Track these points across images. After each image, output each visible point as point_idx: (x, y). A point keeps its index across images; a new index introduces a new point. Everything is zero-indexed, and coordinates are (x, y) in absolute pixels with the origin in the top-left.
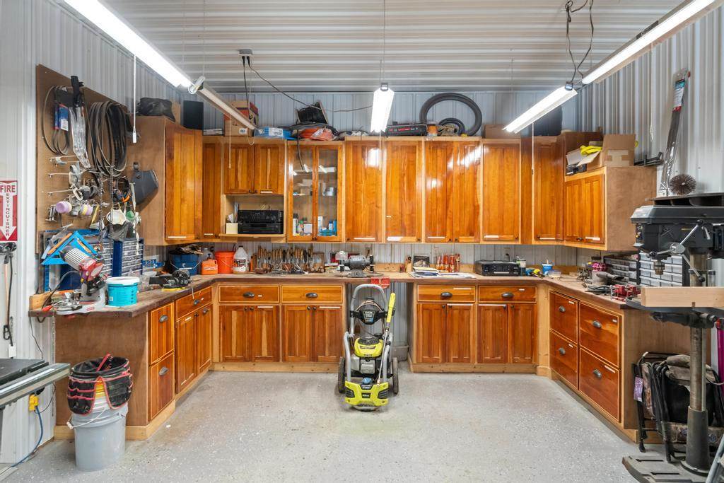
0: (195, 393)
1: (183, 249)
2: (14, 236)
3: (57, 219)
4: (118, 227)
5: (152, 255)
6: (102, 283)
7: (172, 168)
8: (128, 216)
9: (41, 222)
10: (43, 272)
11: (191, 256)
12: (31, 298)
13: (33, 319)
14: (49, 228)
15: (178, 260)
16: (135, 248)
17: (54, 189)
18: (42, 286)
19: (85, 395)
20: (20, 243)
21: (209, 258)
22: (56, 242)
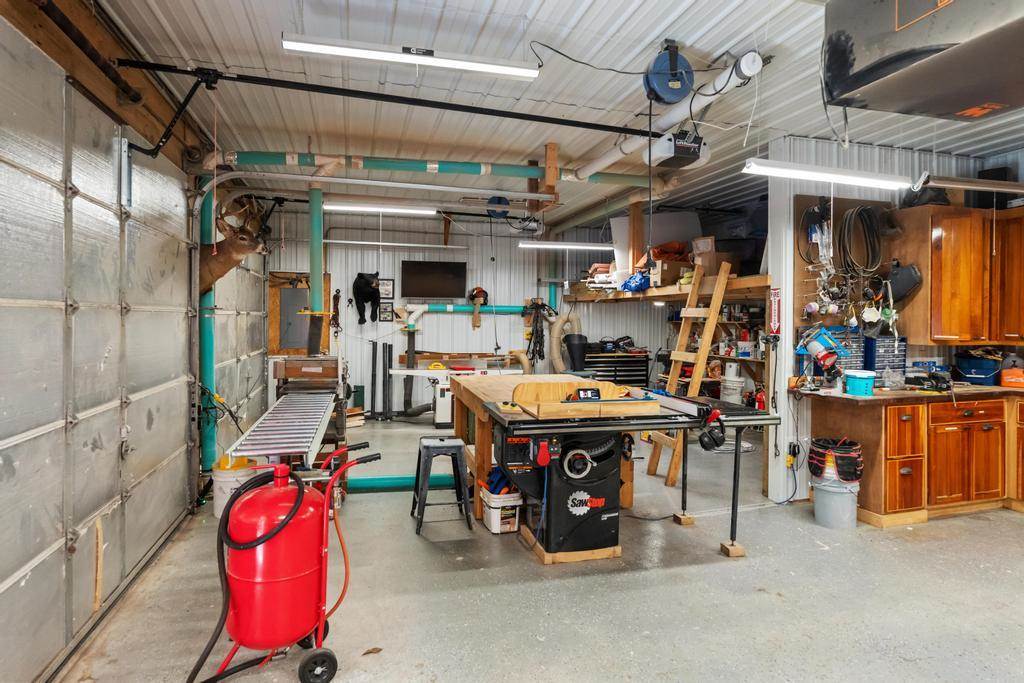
0: (964, 518)
1: (972, 352)
2: (778, 331)
3: (811, 317)
4: (872, 325)
5: (932, 356)
6: (839, 373)
7: (940, 259)
8: (883, 313)
9: (797, 320)
10: (799, 359)
11: (985, 362)
12: (789, 379)
13: (791, 396)
14: (804, 324)
15: (965, 365)
16: (893, 346)
17: (808, 292)
18: (798, 371)
19: (818, 461)
20: (782, 336)
21: (1014, 366)
22: (808, 336)
